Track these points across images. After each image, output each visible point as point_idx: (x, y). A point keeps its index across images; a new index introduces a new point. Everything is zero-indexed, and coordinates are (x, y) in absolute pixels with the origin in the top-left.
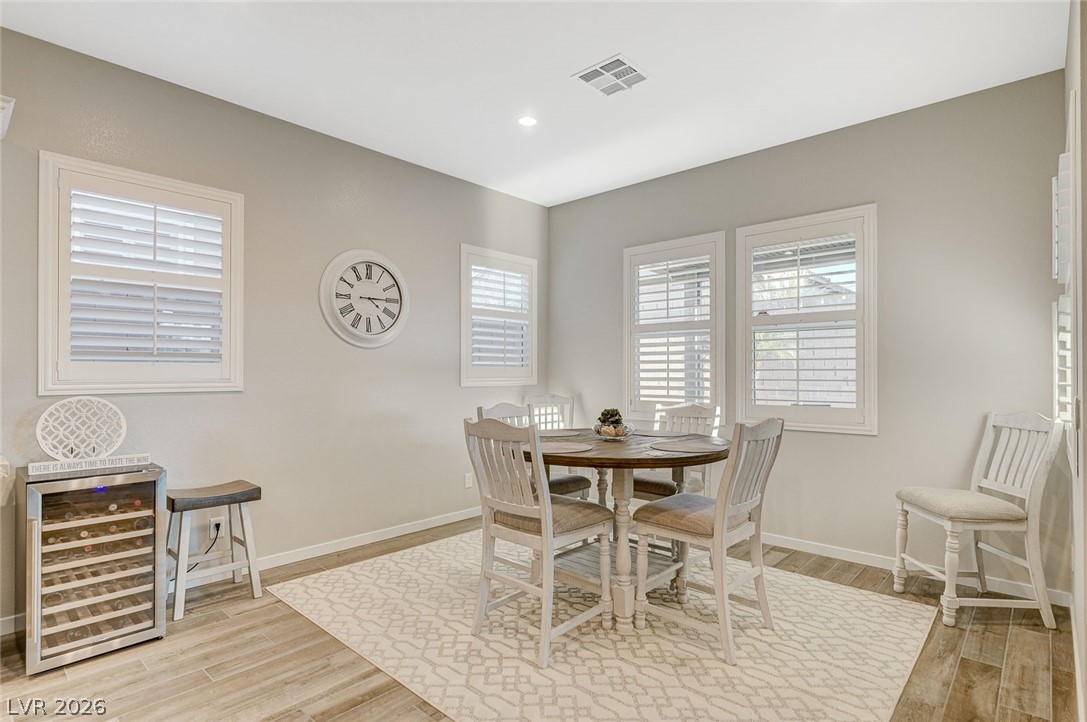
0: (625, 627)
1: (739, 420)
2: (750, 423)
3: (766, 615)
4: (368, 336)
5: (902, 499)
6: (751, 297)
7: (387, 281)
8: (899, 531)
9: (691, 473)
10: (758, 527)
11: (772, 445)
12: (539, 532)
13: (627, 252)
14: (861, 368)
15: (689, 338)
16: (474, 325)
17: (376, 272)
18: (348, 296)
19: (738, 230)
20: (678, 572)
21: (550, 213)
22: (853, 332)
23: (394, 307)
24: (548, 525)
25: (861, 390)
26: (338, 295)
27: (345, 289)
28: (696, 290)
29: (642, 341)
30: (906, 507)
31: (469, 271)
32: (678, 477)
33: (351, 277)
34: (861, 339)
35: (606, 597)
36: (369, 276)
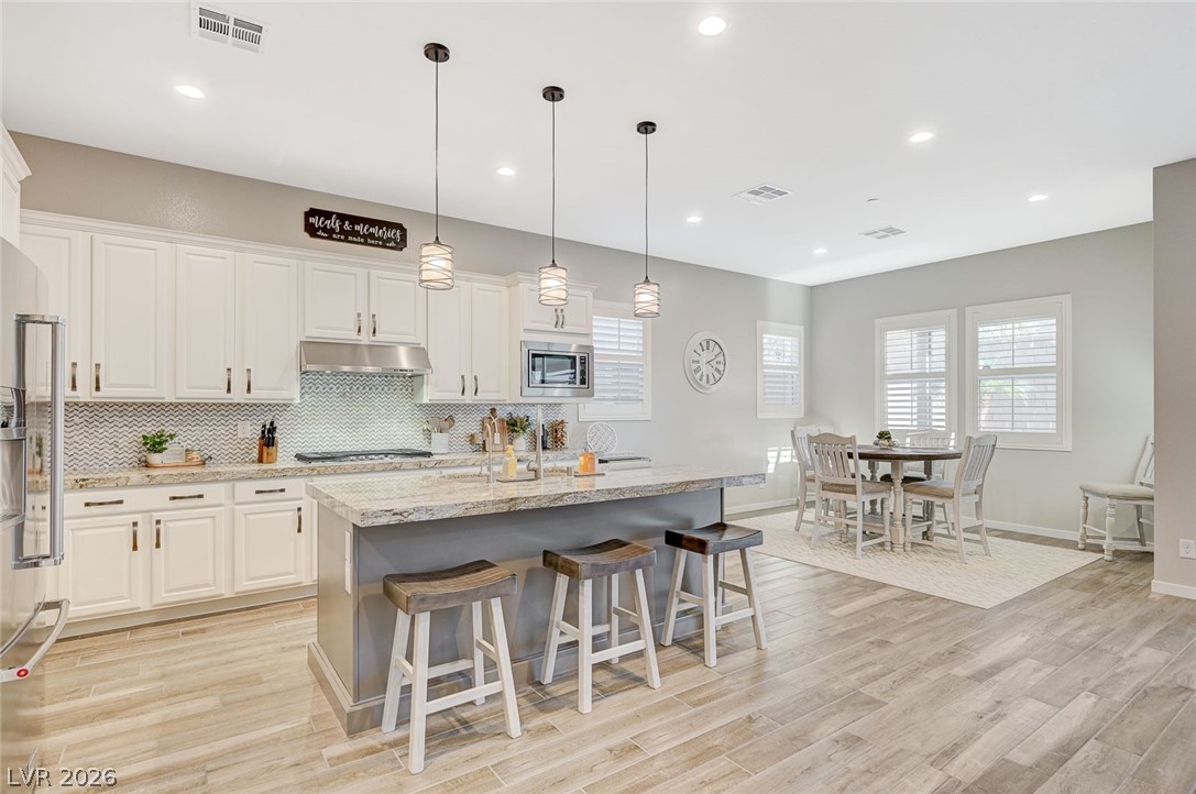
0: (899, 549)
1: (968, 434)
2: (975, 437)
3: (986, 548)
4: (707, 386)
5: (1084, 490)
6: (977, 342)
7: (717, 350)
8: (1082, 511)
9: (936, 464)
10: (981, 497)
11: (989, 450)
12: (855, 493)
13: (878, 322)
14: (1060, 407)
15: (921, 384)
16: (765, 376)
17: (712, 344)
18: (698, 362)
19: (967, 309)
20: (929, 527)
21: (813, 291)
22: (1054, 381)
23: (721, 368)
24: (859, 489)
25: (1059, 422)
26: (693, 361)
27: (696, 357)
28: (927, 338)
29: (890, 386)
30: (1086, 495)
31: (762, 338)
32: (928, 470)
33: (699, 350)
34: (1059, 386)
35: (887, 533)
36: (708, 349)
